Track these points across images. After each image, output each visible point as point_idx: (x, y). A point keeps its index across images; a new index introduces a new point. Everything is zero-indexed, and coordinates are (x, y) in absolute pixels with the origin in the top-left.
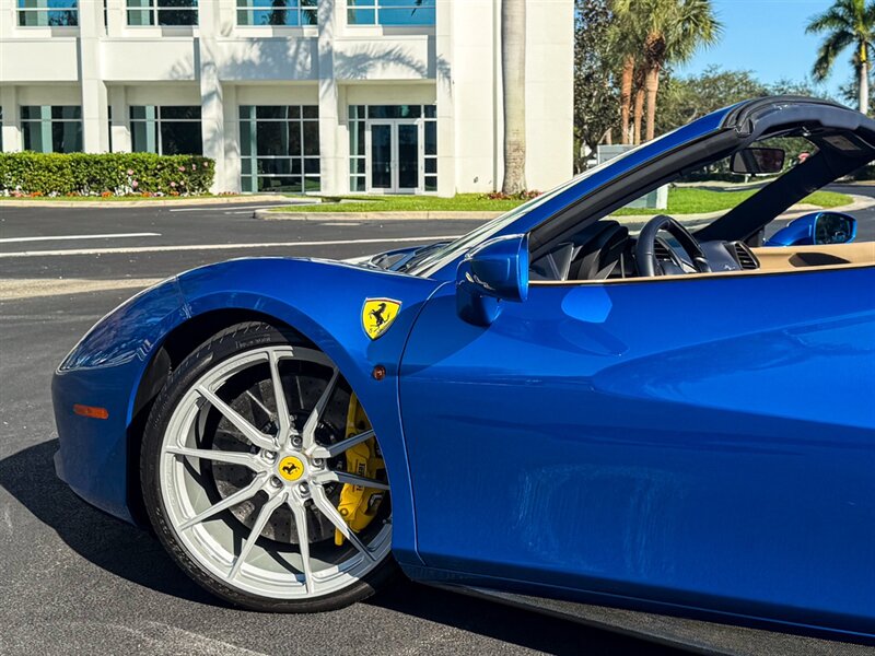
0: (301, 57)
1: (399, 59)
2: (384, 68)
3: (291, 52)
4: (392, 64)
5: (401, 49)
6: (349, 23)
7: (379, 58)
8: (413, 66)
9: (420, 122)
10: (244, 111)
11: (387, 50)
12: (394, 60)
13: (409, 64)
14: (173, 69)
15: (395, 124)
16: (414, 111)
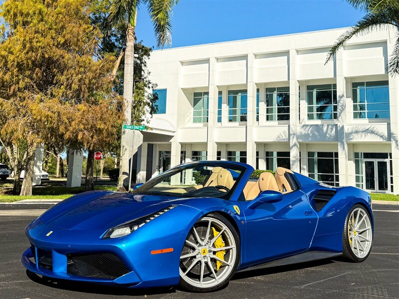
0: (329, 132)
1: (372, 132)
2: (365, 136)
3: (325, 129)
4: (369, 134)
5: (373, 128)
6: (354, 118)
7: (363, 132)
8: (379, 135)
9: (387, 160)
10: (311, 154)
11: (367, 129)
12: (370, 133)
13: (376, 134)
14: (278, 136)
15: (376, 161)
16: (385, 156)
